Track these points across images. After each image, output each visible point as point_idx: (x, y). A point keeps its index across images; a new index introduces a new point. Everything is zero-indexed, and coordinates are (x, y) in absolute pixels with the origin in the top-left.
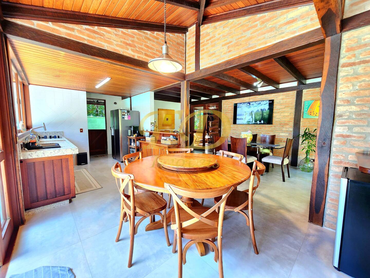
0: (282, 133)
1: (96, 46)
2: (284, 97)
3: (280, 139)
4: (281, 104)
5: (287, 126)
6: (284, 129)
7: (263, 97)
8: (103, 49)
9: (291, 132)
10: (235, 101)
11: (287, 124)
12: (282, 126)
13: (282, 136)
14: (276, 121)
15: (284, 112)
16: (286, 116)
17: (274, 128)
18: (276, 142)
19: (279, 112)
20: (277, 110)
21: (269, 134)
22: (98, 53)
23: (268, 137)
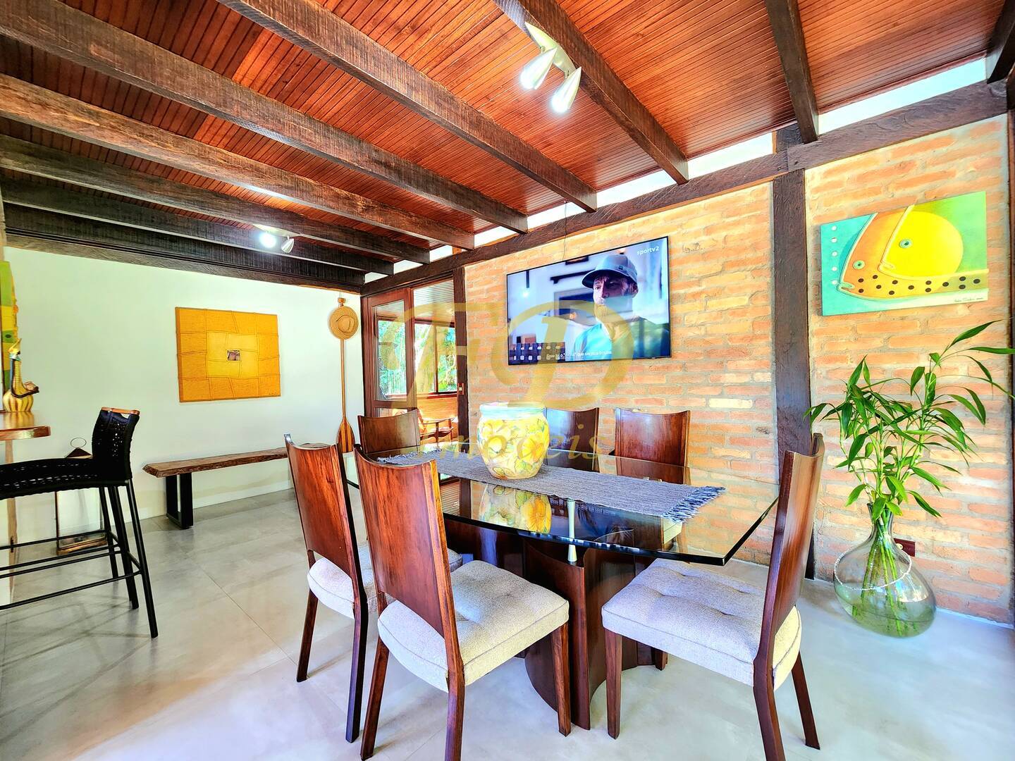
0: (721, 396)
2: (714, 219)
3: (715, 427)
4: (706, 256)
5: (744, 363)
6: (730, 378)
7: (619, 233)
9: (766, 389)
10: (510, 264)
11: (742, 353)
12: (720, 360)
13: (720, 413)
14: (690, 342)
15: (717, 293)
16: (734, 312)
17: (678, 372)
18: (696, 444)
19: (696, 296)
20: (689, 285)
21: (660, 402)
23: (648, 420)
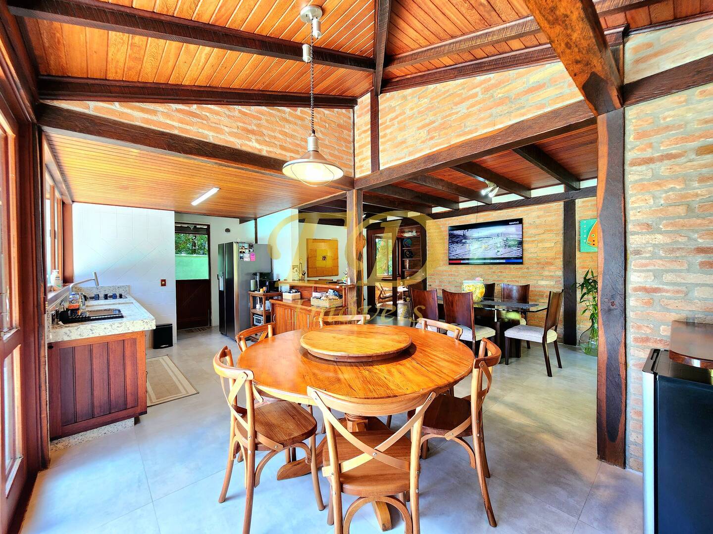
0: (542, 280)
1: (194, 138)
2: (541, 213)
3: (540, 292)
4: (537, 227)
5: (552, 267)
6: (546, 273)
7: (502, 214)
8: (206, 142)
9: (560, 277)
10: (450, 222)
11: (552, 264)
12: (543, 266)
13: (542, 286)
14: (530, 259)
15: (542, 241)
16: (548, 248)
17: (526, 270)
18: (532, 298)
19: (533, 241)
20: (530, 237)
21: (518, 282)
22: (197, 149)
23: (515, 288)
